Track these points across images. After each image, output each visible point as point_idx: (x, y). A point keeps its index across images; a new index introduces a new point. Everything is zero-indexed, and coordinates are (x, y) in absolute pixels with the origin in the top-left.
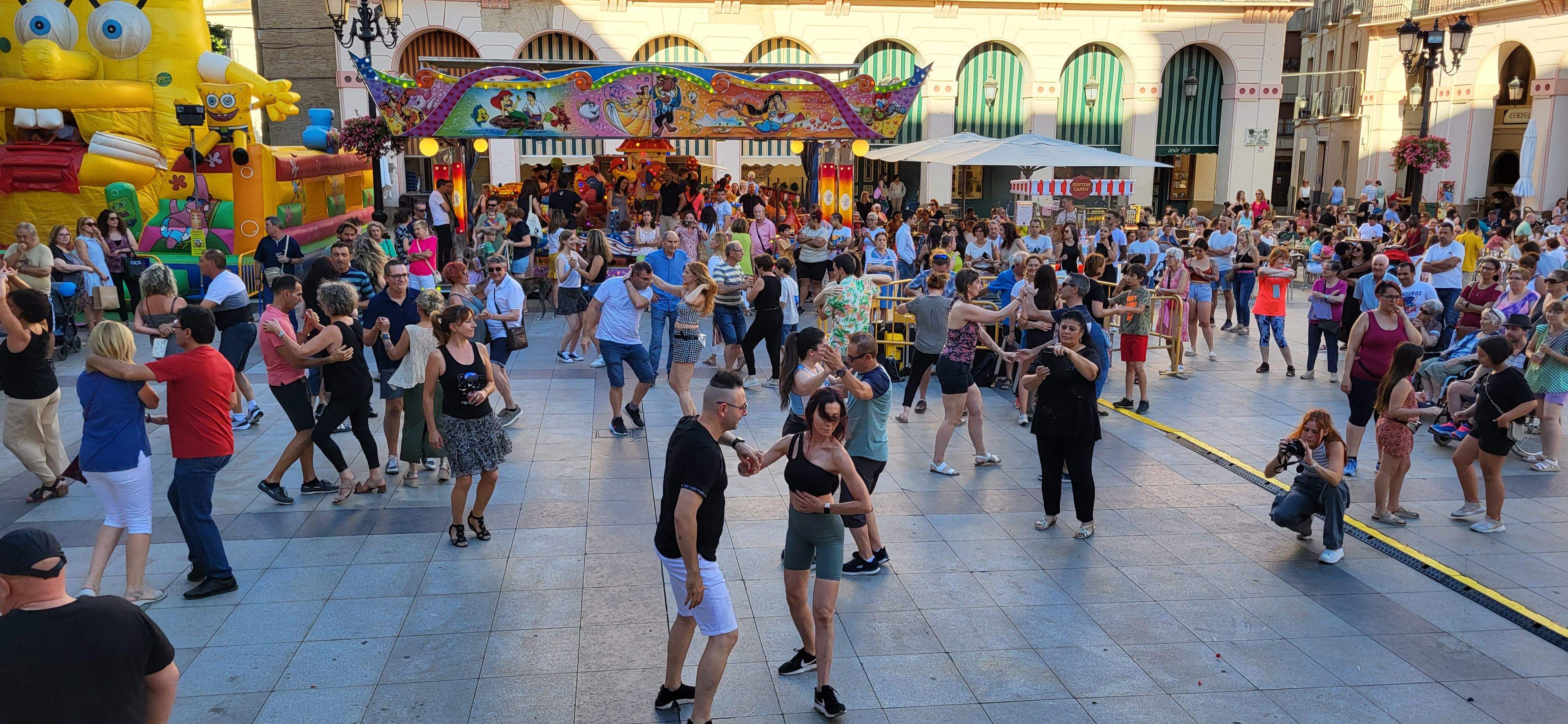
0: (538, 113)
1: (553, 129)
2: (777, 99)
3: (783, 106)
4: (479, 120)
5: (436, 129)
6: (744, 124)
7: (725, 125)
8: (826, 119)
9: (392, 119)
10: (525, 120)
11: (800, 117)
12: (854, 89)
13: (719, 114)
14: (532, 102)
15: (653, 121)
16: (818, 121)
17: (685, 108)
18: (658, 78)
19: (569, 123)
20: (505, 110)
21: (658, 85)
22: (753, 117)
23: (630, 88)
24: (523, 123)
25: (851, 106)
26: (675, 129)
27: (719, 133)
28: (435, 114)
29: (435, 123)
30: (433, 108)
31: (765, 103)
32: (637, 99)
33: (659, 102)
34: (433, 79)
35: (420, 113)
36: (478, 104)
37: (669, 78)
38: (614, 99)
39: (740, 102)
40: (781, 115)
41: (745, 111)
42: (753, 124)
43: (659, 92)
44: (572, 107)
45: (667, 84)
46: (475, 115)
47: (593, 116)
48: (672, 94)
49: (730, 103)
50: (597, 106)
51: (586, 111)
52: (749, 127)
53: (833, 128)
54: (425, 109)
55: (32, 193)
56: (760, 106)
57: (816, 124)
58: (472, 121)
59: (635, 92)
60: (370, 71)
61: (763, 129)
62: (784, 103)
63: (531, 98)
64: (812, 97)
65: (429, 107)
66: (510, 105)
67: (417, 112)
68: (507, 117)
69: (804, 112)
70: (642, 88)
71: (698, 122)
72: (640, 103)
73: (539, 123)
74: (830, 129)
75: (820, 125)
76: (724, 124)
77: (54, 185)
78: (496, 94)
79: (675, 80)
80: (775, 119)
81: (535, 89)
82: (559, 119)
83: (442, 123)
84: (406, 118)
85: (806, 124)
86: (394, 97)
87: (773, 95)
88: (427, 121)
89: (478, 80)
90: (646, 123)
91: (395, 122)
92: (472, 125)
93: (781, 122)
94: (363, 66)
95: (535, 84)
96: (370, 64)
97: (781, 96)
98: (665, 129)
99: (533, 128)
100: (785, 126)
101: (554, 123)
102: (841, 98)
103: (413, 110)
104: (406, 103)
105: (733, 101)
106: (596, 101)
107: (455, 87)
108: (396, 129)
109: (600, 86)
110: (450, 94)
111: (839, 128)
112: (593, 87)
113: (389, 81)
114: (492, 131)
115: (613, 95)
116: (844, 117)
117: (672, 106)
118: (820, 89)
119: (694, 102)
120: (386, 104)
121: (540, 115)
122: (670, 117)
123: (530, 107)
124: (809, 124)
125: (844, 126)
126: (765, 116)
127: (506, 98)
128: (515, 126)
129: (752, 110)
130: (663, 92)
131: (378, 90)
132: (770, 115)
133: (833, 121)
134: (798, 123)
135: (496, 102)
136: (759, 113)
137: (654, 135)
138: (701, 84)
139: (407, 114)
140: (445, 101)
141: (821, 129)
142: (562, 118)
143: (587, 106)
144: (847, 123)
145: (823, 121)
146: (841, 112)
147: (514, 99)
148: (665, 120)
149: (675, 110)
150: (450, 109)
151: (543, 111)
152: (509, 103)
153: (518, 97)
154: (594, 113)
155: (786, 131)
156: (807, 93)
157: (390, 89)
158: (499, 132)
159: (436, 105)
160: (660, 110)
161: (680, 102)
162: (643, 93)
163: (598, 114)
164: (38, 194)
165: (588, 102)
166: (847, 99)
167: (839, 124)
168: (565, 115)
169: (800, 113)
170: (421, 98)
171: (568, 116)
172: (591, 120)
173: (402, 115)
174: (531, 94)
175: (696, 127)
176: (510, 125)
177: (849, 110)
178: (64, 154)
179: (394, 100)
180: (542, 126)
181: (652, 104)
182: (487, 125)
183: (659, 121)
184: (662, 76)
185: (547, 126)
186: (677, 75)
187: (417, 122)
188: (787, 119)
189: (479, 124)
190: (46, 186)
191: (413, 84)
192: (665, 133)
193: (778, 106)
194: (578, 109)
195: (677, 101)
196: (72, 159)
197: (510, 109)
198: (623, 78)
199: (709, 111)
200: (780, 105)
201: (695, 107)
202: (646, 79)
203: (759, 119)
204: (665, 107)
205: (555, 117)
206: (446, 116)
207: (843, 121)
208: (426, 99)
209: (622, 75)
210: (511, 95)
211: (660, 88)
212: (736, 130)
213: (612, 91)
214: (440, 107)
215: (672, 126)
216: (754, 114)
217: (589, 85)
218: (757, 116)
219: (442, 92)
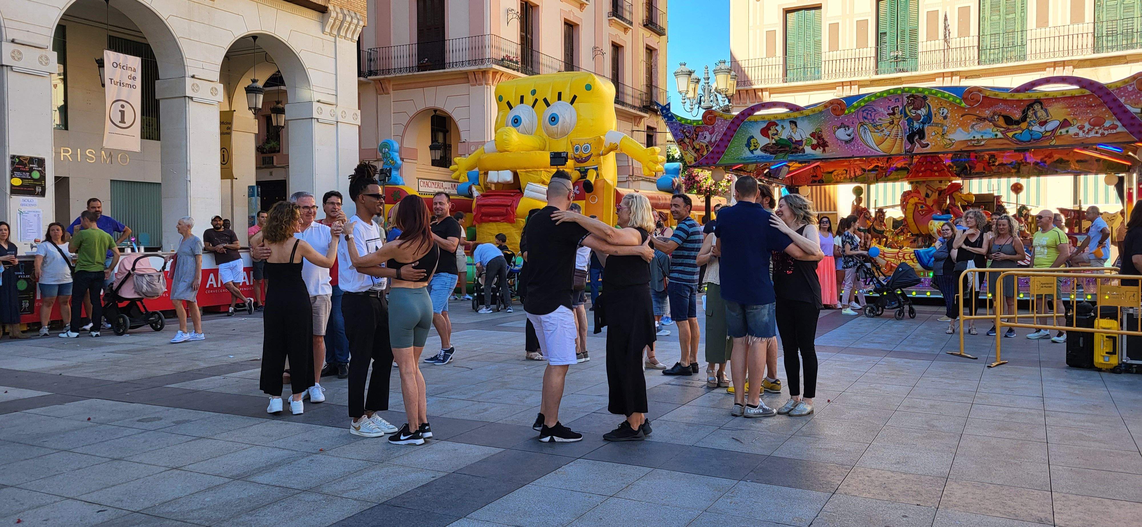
0: (800, 139)
1: (813, 152)
2: (1037, 107)
3: (1044, 114)
4: (752, 148)
5: (719, 158)
6: (1000, 135)
7: (980, 138)
8: (1097, 123)
9: (686, 152)
10: (789, 146)
11: (1065, 124)
12: (1130, 89)
13: (972, 127)
14: (795, 129)
15: (905, 139)
16: (1087, 126)
17: (937, 124)
18: (908, 98)
19: (827, 146)
20: (773, 138)
21: (909, 104)
22: (1011, 127)
23: (881, 110)
24: (788, 149)
25: (1129, 107)
26: (928, 145)
27: (974, 146)
28: (718, 146)
29: (718, 153)
30: (716, 141)
31: (1024, 112)
32: (889, 119)
33: (910, 121)
34: (715, 117)
35: (707, 146)
36: (750, 135)
37: (918, 97)
38: (866, 121)
39: (995, 114)
40: (1043, 123)
41: (1001, 122)
42: (1010, 134)
43: (910, 111)
44: (829, 131)
45: (918, 102)
46: (748, 145)
47: (848, 138)
48: (923, 112)
49: (984, 116)
50: (851, 129)
51: (842, 134)
52: (1006, 138)
53: (1106, 133)
54: (710, 142)
55: (491, 223)
56: (1017, 115)
57: (1086, 129)
58: (746, 149)
59: (886, 113)
60: (670, 115)
61: (1023, 138)
62: (1046, 111)
63: (794, 126)
64: (1079, 101)
65: (713, 140)
66: (776, 134)
67: (704, 145)
68: (774, 144)
69: (1069, 118)
70: (893, 109)
71: (951, 137)
72: (892, 123)
73: (801, 147)
74: (1103, 134)
75: (1090, 130)
76: (978, 137)
77: (502, 218)
78: (764, 125)
79: (925, 98)
80: (1036, 128)
81: (796, 118)
82: (818, 143)
83: (723, 153)
84: (697, 151)
85: (1073, 130)
86: (688, 134)
87: (1031, 104)
88: (712, 152)
89: (749, 115)
90: (898, 141)
91: (689, 155)
92: (747, 153)
93: (1042, 129)
94: (664, 111)
95: (796, 114)
96: (669, 109)
97: (1041, 104)
98: (918, 145)
99: (796, 152)
100: (1048, 134)
101: (814, 147)
102: (1115, 100)
103: (701, 144)
104: (697, 138)
105: (987, 113)
106: (850, 125)
107: (732, 122)
108: (690, 160)
109: (853, 110)
110: (729, 128)
111: (1115, 131)
112: (847, 112)
113: (683, 122)
114: (762, 157)
115: (866, 118)
116: (1120, 120)
117: (923, 123)
118: (1087, 92)
119: (945, 118)
120: (682, 141)
121: (801, 141)
122: (921, 134)
123: (793, 134)
124: (1077, 130)
125: (1120, 129)
126: (1024, 125)
127: (773, 128)
128: (781, 152)
129: (1008, 120)
130: (913, 111)
131: (676, 129)
132: (1029, 124)
133: (1107, 124)
134: (1063, 131)
135: (765, 132)
136: (1017, 123)
137: (906, 151)
138: (951, 99)
139: (698, 147)
140: (725, 134)
141: (1092, 134)
142: (821, 142)
143: (842, 129)
144: (1124, 125)
145: (1094, 125)
146: (1115, 114)
147: (779, 128)
148: (917, 137)
149: (926, 127)
150: (729, 141)
151: (804, 137)
152: (775, 132)
153: (782, 126)
154: (849, 135)
155: (1049, 138)
156: (1072, 97)
157: (684, 128)
158: (768, 158)
159: (718, 139)
160: (911, 127)
161: (931, 119)
162: (894, 114)
163: (852, 136)
164: (494, 224)
165: (843, 126)
166: (1122, 100)
167: (1115, 127)
168: (823, 139)
169: (1065, 120)
170: (707, 134)
171: (826, 140)
172: (847, 142)
173: (694, 148)
174: (793, 123)
175: (948, 141)
176: (777, 151)
177: (1127, 111)
178: (510, 198)
179: (687, 137)
180: (803, 150)
181: (903, 123)
182: (758, 153)
183: (910, 139)
184: (913, 96)
185: (808, 150)
186: (926, 93)
187: (705, 153)
188: (1050, 127)
189: (752, 152)
190: (498, 218)
191: (700, 123)
192: (917, 149)
193: (1039, 114)
194: (834, 133)
195: (929, 118)
196: (514, 200)
197: (776, 137)
198: (874, 102)
199: (962, 125)
200: (1041, 113)
201: (947, 122)
202: (897, 100)
203: (1017, 129)
204: (916, 125)
205: (815, 142)
206: (726, 147)
207: (1119, 124)
208: (710, 134)
209: (873, 99)
210: (777, 125)
211: (911, 108)
212: (991, 142)
213: (865, 114)
214: (721, 140)
215: (924, 142)
216: (1012, 125)
217: (844, 110)
218: (1015, 127)
219: (722, 128)
